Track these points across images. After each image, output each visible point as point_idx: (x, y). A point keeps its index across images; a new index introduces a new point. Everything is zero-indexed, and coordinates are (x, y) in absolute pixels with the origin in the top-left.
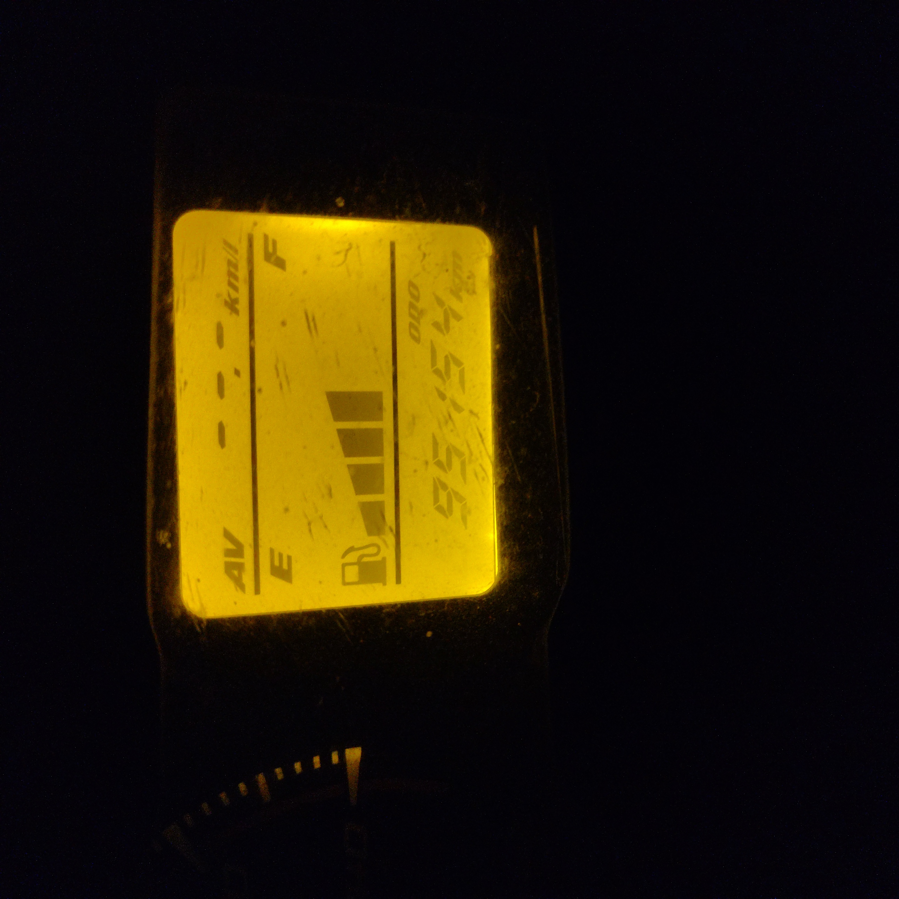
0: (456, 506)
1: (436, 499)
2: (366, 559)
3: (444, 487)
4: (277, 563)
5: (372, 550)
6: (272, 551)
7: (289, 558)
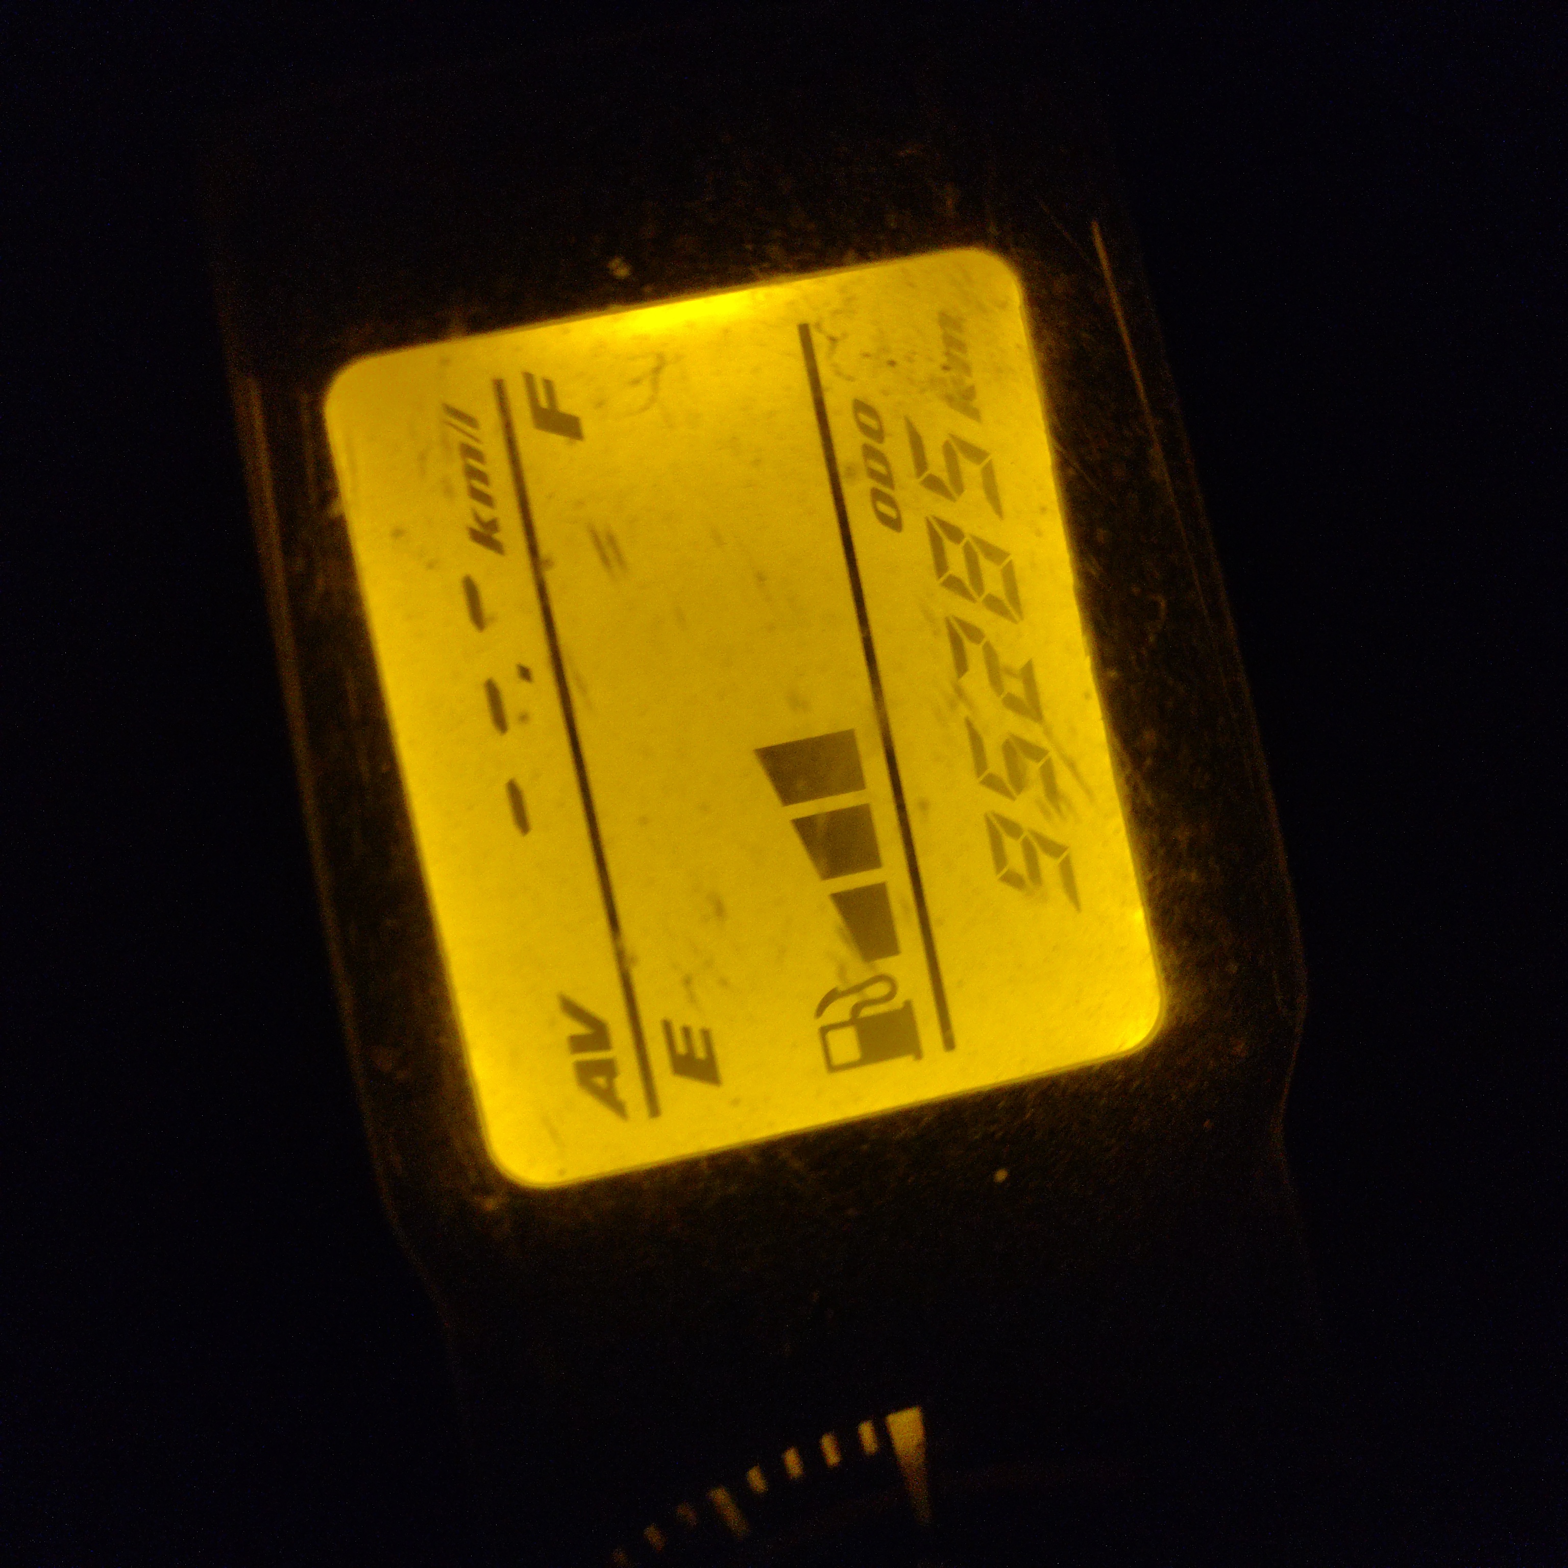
0: (1048, 865)
1: (1000, 858)
2: (867, 1012)
3: (1013, 829)
4: (681, 1048)
5: (880, 990)
6: (667, 1027)
7: (706, 1035)
